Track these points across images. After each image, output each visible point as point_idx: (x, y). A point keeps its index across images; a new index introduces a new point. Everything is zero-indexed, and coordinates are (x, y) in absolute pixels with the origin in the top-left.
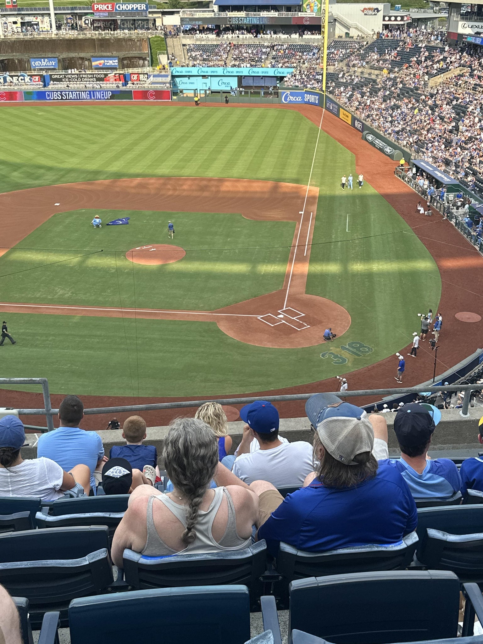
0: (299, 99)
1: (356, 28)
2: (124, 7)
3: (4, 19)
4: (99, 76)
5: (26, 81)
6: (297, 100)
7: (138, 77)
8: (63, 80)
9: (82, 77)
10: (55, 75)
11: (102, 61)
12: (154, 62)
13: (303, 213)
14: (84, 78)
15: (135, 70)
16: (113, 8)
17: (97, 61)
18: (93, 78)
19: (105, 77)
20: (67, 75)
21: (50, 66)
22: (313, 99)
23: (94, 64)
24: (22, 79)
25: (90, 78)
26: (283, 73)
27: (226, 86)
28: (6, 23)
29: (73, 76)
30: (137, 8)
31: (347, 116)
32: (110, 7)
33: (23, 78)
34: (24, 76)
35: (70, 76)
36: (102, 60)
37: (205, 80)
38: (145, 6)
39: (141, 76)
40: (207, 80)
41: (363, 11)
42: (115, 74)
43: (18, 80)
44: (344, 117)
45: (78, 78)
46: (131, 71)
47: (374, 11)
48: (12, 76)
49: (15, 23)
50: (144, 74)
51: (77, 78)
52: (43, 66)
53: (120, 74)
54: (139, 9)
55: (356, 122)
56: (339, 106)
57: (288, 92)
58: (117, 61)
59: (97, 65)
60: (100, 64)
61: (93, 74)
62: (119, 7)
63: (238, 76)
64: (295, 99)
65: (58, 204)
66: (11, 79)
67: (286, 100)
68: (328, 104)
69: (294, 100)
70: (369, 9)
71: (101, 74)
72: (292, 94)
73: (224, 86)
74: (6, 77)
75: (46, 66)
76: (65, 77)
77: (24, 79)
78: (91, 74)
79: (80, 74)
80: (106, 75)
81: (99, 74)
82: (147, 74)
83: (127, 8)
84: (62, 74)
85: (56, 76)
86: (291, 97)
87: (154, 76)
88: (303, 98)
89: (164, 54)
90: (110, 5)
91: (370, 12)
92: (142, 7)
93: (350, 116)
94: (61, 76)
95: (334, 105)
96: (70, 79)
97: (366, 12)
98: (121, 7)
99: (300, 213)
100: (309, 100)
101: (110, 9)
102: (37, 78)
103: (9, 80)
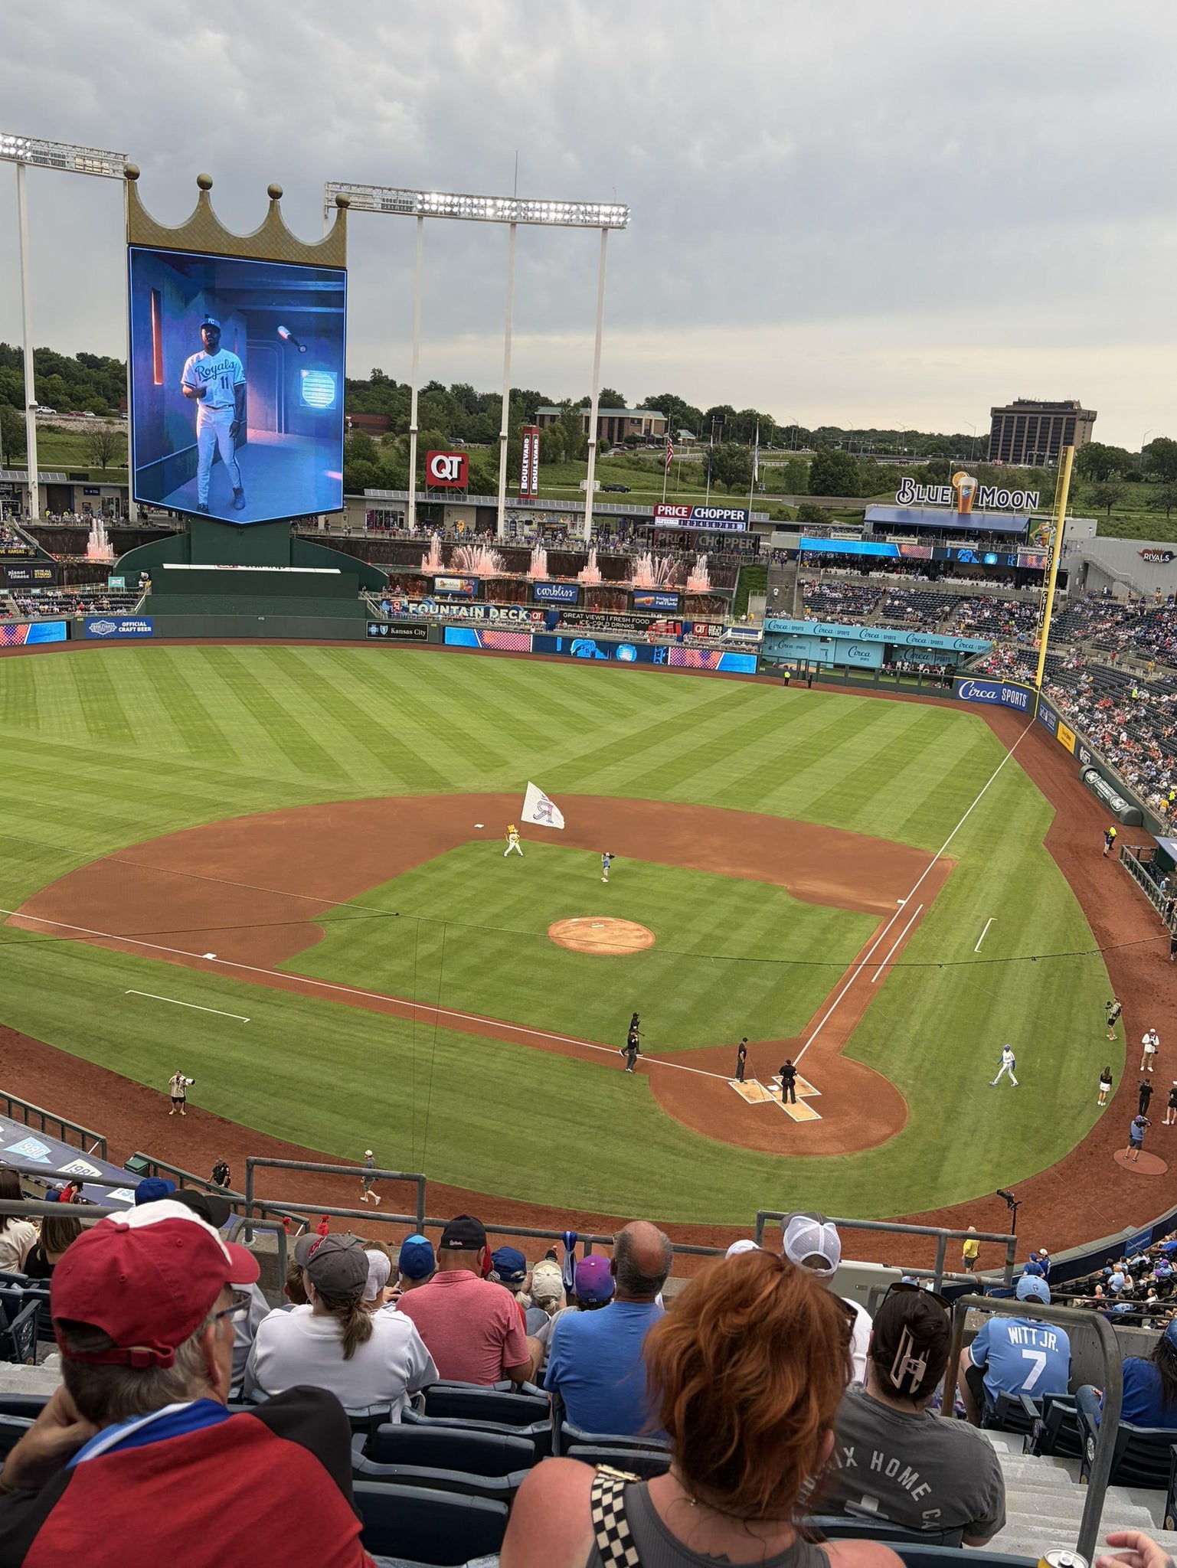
0: (991, 695)
1: (1125, 583)
2: (707, 513)
3: (513, 515)
4: (640, 621)
5: (520, 617)
6: (988, 696)
7: (707, 629)
8: (581, 623)
9: (612, 621)
10: (568, 612)
11: (653, 598)
12: (740, 608)
13: (904, 902)
14: (616, 622)
15: (704, 618)
16: (688, 513)
17: (643, 597)
18: (631, 623)
19: (651, 624)
20: (588, 614)
21: (565, 597)
22: (1017, 698)
23: (636, 600)
24: (513, 615)
25: (624, 623)
26: (971, 647)
27: (862, 659)
28: (515, 523)
29: (598, 618)
30: (729, 518)
31: (1069, 738)
32: (683, 511)
33: (516, 612)
34: (518, 610)
35: (592, 617)
36: (652, 596)
37: (824, 645)
38: (743, 513)
39: (712, 630)
40: (830, 647)
41: (1142, 555)
42: (668, 621)
43: (507, 614)
44: (1065, 738)
46: (695, 618)
47: (1164, 557)
48: (498, 608)
49: (529, 523)
50: (717, 625)
51: (604, 622)
52: (553, 596)
53: (676, 621)
54: (732, 518)
55: (1082, 750)
56: (1059, 719)
57: (972, 681)
58: (677, 600)
59: (642, 603)
60: (648, 602)
61: (631, 618)
62: (699, 512)
63: (887, 644)
64: (984, 694)
65: (480, 826)
66: (496, 611)
67: (965, 693)
68: (1042, 711)
69: (981, 695)
70: (1155, 552)
71: (645, 618)
72: (978, 685)
73: (858, 657)
74: (489, 608)
75: (558, 596)
76: (584, 618)
77: (517, 615)
78: (628, 617)
79: (610, 615)
80: (653, 620)
81: (641, 618)
82: (722, 625)
83: (712, 515)
84: (578, 613)
85: (569, 615)
86: (975, 690)
87: (734, 630)
88: (999, 694)
89: (761, 594)
90: (684, 508)
91: (1156, 558)
92: (739, 515)
93: (1073, 737)
94: (578, 616)
95: (1051, 714)
96: (591, 621)
97: (1147, 556)
98: (703, 513)
99: (899, 901)
100: (1009, 699)
101: (683, 515)
102: (539, 615)
103: (494, 613)
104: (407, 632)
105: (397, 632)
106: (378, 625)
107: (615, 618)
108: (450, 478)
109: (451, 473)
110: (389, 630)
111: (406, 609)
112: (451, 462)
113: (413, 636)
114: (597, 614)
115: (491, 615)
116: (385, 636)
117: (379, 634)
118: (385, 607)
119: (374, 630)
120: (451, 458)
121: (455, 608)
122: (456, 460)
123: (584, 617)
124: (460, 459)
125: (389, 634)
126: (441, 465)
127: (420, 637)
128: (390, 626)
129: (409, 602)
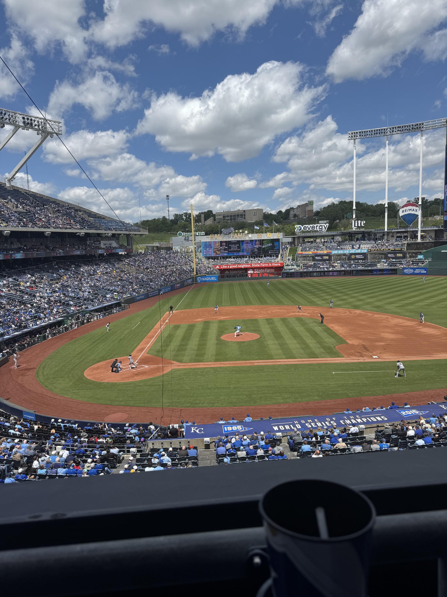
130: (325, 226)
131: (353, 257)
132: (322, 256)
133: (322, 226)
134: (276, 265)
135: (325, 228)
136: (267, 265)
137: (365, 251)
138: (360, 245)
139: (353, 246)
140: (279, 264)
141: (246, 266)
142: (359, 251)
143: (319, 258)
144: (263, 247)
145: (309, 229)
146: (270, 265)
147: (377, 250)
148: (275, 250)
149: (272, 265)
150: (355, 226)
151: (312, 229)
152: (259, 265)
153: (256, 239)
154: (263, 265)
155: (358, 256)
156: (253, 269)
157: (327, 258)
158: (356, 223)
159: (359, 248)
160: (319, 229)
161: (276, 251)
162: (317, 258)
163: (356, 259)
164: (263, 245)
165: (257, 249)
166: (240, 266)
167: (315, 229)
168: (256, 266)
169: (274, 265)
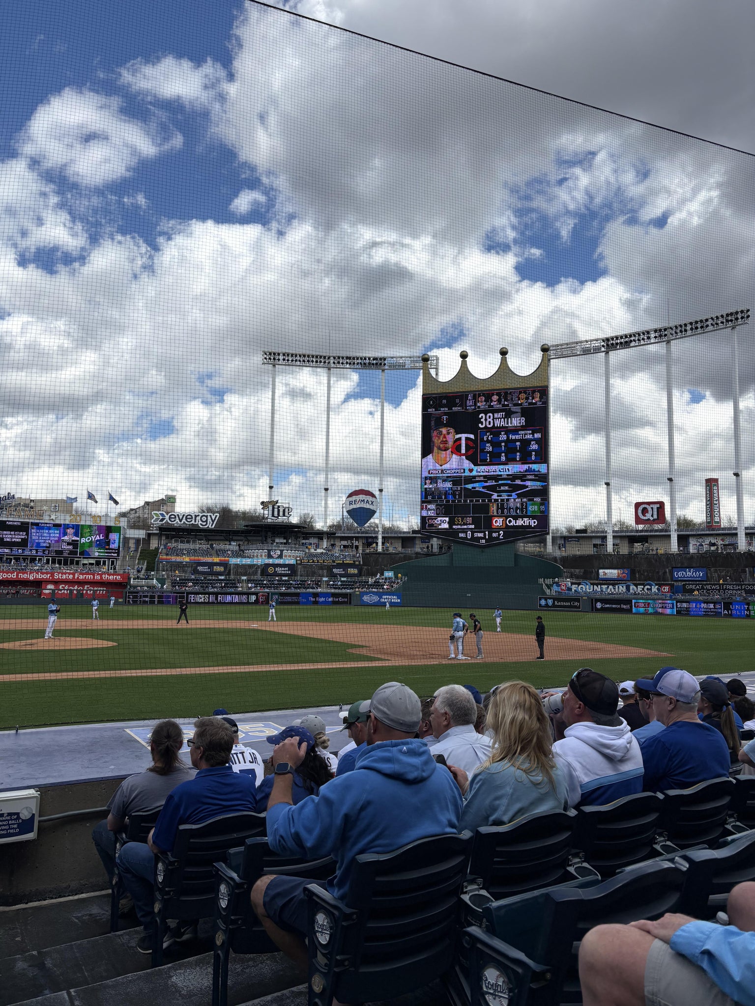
4: (750, 587)
5: (653, 591)
9: (726, 589)
14: (729, 590)
18: (742, 589)
20: (705, 585)
21: (696, 577)
24: (647, 589)
25: (736, 590)
29: (713, 587)
33: (650, 587)
34: (651, 585)
35: (709, 587)
43: (643, 589)
45: (720, 589)
48: (636, 585)
52: (687, 577)
61: (742, 585)
66: (634, 587)
74: (629, 585)
75: (691, 577)
77: (651, 589)
78: (739, 585)
79: (724, 585)
84: (697, 585)
85: (691, 587)
94: (698, 587)
96: (709, 590)
102: (667, 589)
103: (633, 589)
104: (567, 604)
105: (559, 604)
106: (546, 599)
107: (728, 587)
108: (652, 519)
109: (652, 516)
110: (554, 603)
111: (570, 589)
112: (652, 508)
113: (570, 607)
114: (713, 585)
115: (631, 591)
116: (551, 607)
117: (547, 605)
118: (555, 588)
119: (543, 602)
120: (651, 506)
121: (604, 587)
122: (655, 507)
123: (702, 587)
124: (658, 506)
125: (554, 605)
126: (645, 511)
127: (576, 607)
128: (554, 599)
129: (572, 583)
130: (213, 517)
131: (271, 570)
132: (211, 565)
133: (207, 516)
134: (111, 577)
135: (213, 521)
136: (90, 577)
137: (292, 562)
138: (282, 551)
139: (269, 551)
140: (118, 578)
141: (40, 576)
142: (281, 561)
143: (205, 569)
144: (83, 540)
145: (181, 521)
146: (98, 577)
147: (313, 562)
148: (109, 549)
149: (101, 577)
150: (273, 515)
151: (186, 519)
152: (71, 577)
153: (67, 522)
154: (81, 577)
155: (279, 570)
156: (56, 583)
157: (222, 569)
158: (276, 510)
159: (280, 557)
160: (200, 522)
161: (111, 553)
162: (200, 568)
163: (275, 574)
164: (82, 537)
165: (69, 544)
166: (25, 576)
167: (193, 522)
168: (64, 577)
169: (105, 577)
